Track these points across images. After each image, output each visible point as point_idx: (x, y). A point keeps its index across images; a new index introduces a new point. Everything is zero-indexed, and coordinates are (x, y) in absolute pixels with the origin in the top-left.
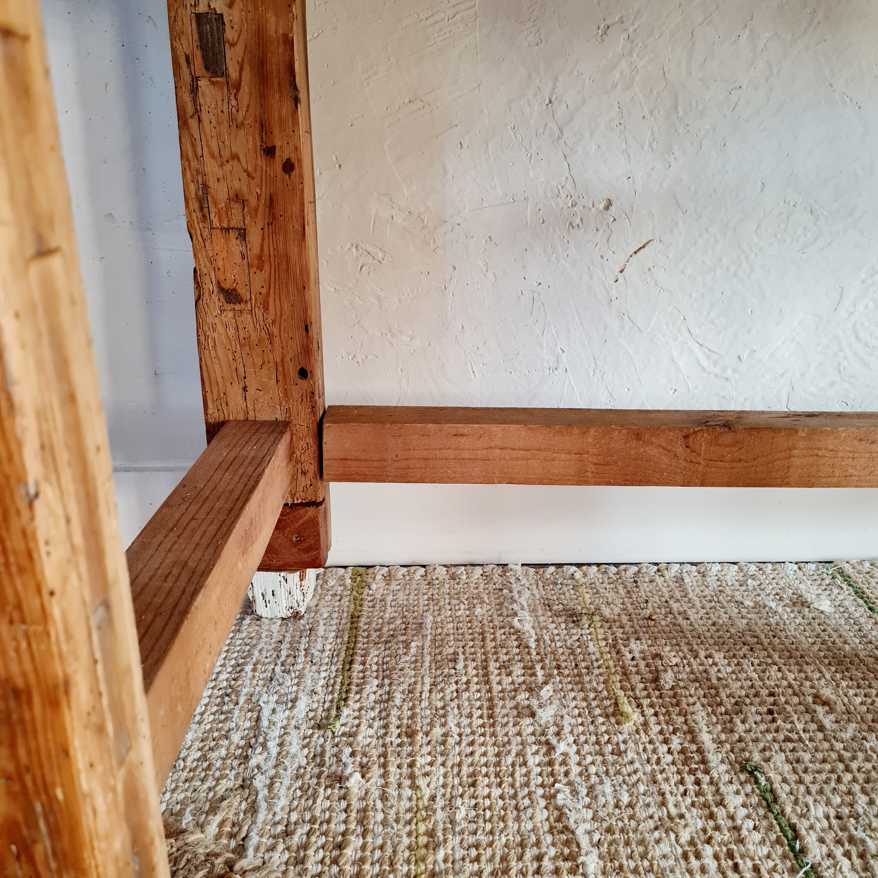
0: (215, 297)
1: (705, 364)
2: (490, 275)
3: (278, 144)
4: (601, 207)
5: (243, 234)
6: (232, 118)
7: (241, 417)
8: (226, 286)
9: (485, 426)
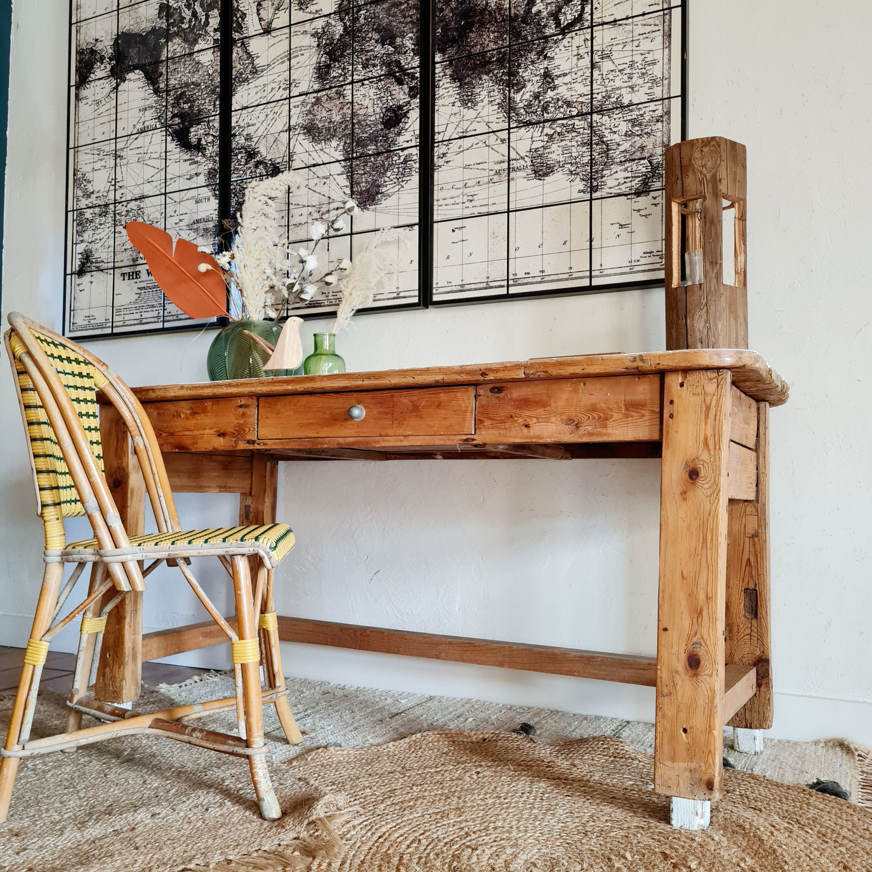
4: (365, 558)
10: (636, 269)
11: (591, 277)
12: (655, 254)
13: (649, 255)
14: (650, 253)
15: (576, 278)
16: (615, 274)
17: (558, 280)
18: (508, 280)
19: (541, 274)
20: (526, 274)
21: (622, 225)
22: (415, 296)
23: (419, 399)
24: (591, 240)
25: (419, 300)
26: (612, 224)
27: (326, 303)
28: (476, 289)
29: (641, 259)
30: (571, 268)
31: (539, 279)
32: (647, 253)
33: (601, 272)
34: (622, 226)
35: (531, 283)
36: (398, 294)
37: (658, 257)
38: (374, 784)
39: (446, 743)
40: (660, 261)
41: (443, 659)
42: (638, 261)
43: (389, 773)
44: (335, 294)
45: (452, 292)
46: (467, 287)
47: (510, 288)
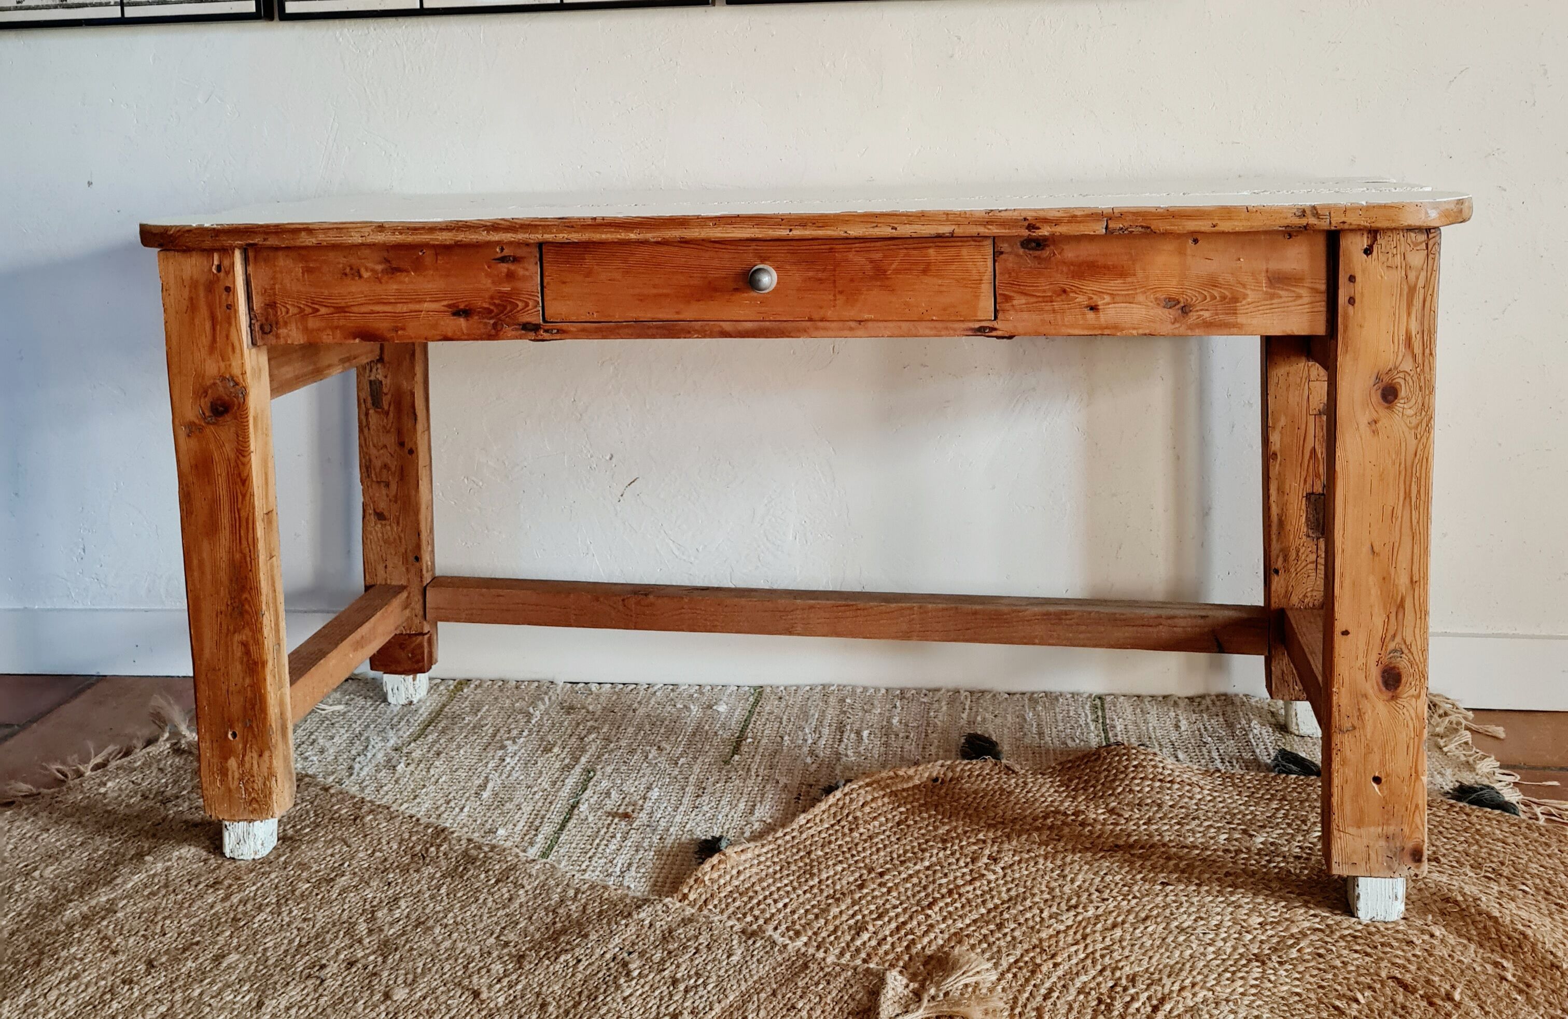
0: (372, 517)
1: (677, 553)
2: (545, 496)
3: (406, 440)
4: (608, 458)
5: (387, 485)
6: (384, 427)
7: (384, 583)
8: (378, 511)
9: (514, 591)
38: (859, 917)
39: (886, 800)
41: (799, 635)
43: (861, 887)
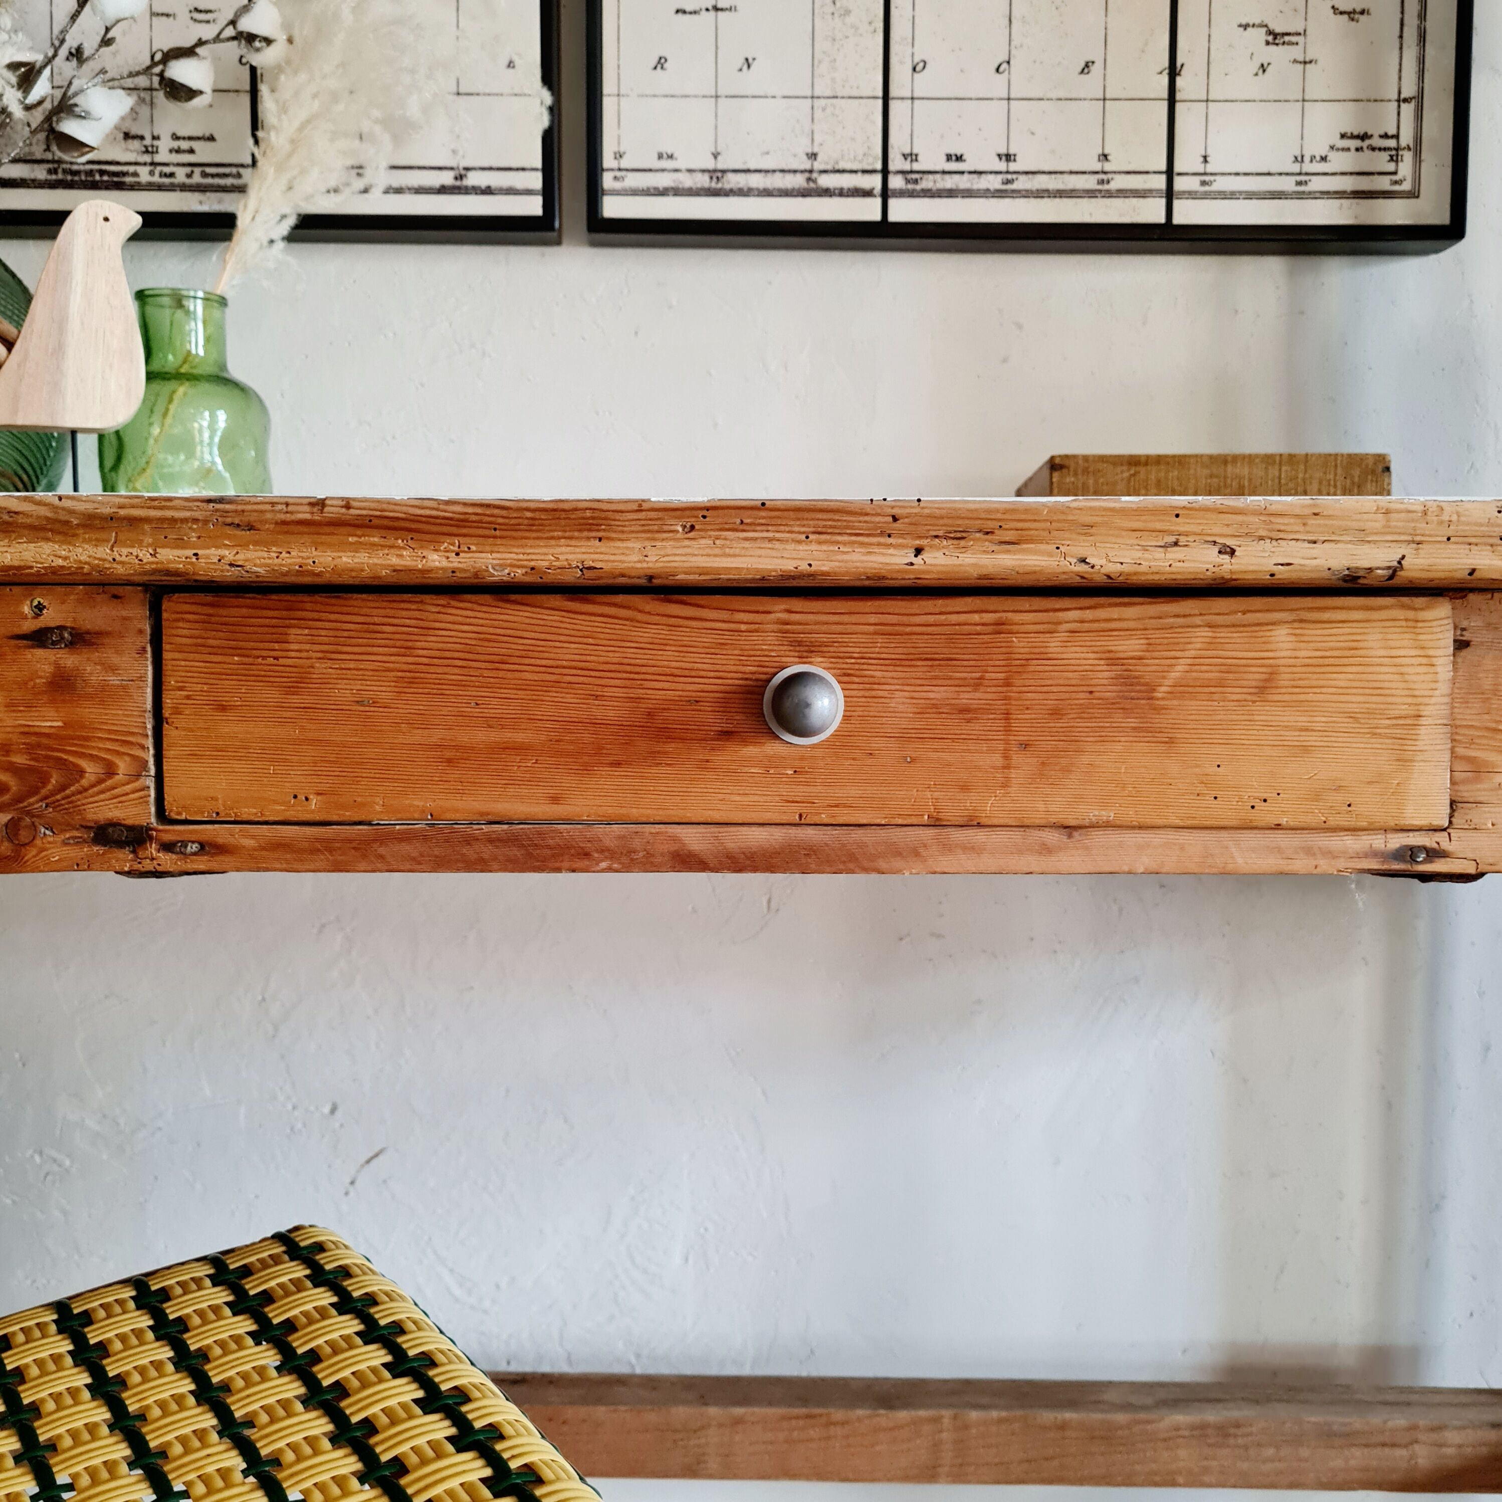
4: (326, 1110)
10: (1316, 184)
11: (1170, 195)
12: (1377, 142)
13: (1357, 143)
14: (1364, 137)
15: (1123, 193)
16: (1250, 195)
17: (1060, 194)
18: (885, 172)
19: (1002, 166)
20: (949, 157)
21: (1275, 35)
22: (529, 192)
23: (1150, 646)
24: (1173, 71)
25: (548, 205)
26: (1245, 27)
27: (144, 176)
28: (767, 193)
29: (1332, 156)
30: (1105, 157)
31: (994, 182)
32: (1353, 137)
33: (1203, 183)
34: (1275, 37)
35: (969, 194)
36: (460, 177)
37: (1385, 156)
40: (1391, 167)
41: (711, 1476)
42: (1324, 159)
44: (185, 145)
45: (677, 192)
46: (734, 181)
47: (892, 203)
